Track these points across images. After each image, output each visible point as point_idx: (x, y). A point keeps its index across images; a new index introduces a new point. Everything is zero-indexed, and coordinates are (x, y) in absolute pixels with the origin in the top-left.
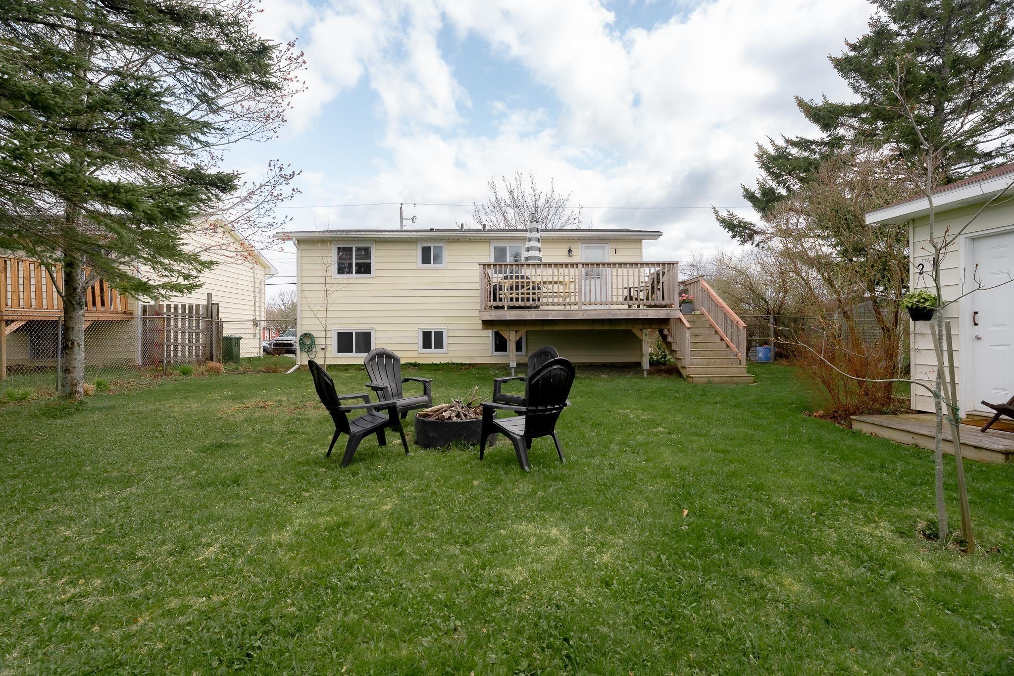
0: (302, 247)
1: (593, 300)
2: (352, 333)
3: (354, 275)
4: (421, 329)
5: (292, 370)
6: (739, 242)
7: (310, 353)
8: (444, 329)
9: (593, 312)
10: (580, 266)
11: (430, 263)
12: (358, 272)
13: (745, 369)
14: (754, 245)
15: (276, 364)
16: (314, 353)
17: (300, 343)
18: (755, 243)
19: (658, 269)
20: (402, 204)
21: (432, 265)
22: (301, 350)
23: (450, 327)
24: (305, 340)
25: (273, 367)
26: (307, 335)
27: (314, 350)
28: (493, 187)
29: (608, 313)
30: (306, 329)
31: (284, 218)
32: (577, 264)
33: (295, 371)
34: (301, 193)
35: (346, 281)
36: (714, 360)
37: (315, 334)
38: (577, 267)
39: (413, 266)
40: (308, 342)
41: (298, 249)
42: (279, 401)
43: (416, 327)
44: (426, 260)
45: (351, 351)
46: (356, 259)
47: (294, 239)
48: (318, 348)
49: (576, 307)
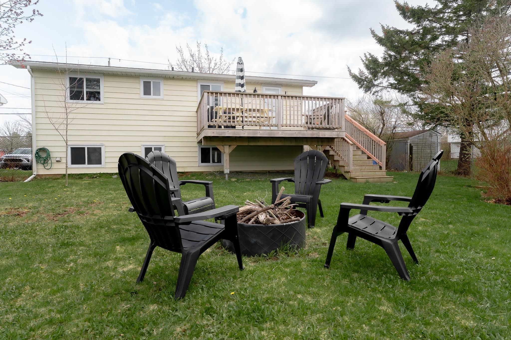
0: (36, 75)
1: (288, 123)
2: (84, 148)
3: (85, 101)
4: (143, 145)
5: (29, 179)
6: (364, 91)
7: (45, 165)
8: (162, 145)
9: (289, 132)
10: (280, 97)
11: (150, 94)
12: (88, 99)
13: (385, 173)
14: (372, 94)
15: (13, 174)
16: (49, 165)
17: (36, 157)
18: (372, 92)
19: (328, 102)
20: (109, 59)
21: (152, 96)
22: (37, 162)
23: (167, 144)
24: (40, 154)
25: (11, 177)
26: (43, 150)
27: (50, 162)
28: (180, 51)
29: (299, 133)
30: (41, 145)
31: (22, 41)
32: (277, 96)
33: (32, 180)
34: (42, 15)
35: (78, 106)
36: (364, 167)
37: (50, 149)
38: (277, 98)
39: (137, 96)
40: (44, 155)
41: (32, 76)
42: (34, 207)
43: (139, 144)
44: (147, 92)
45: (84, 163)
46: (87, 88)
47: (28, 67)
48: (54, 160)
49: (275, 128)
